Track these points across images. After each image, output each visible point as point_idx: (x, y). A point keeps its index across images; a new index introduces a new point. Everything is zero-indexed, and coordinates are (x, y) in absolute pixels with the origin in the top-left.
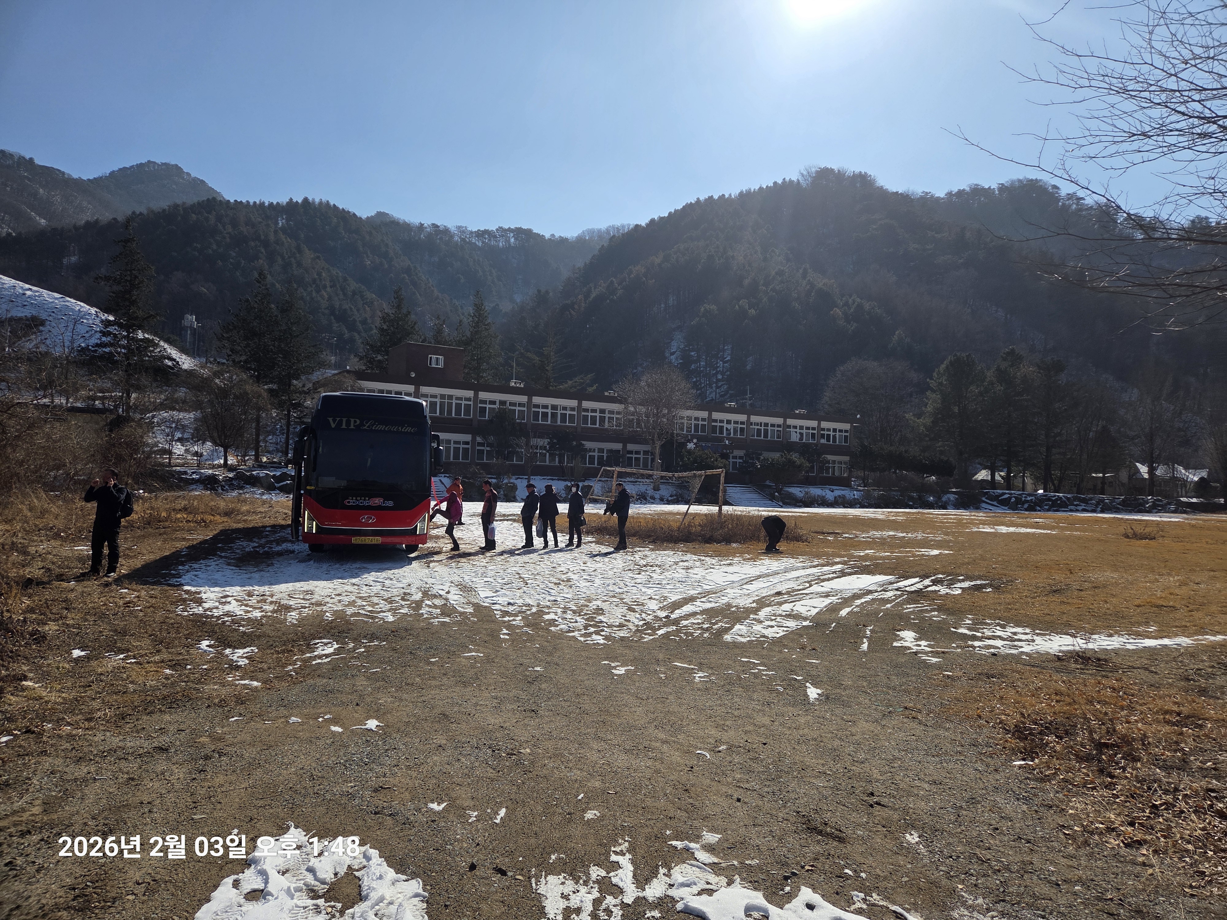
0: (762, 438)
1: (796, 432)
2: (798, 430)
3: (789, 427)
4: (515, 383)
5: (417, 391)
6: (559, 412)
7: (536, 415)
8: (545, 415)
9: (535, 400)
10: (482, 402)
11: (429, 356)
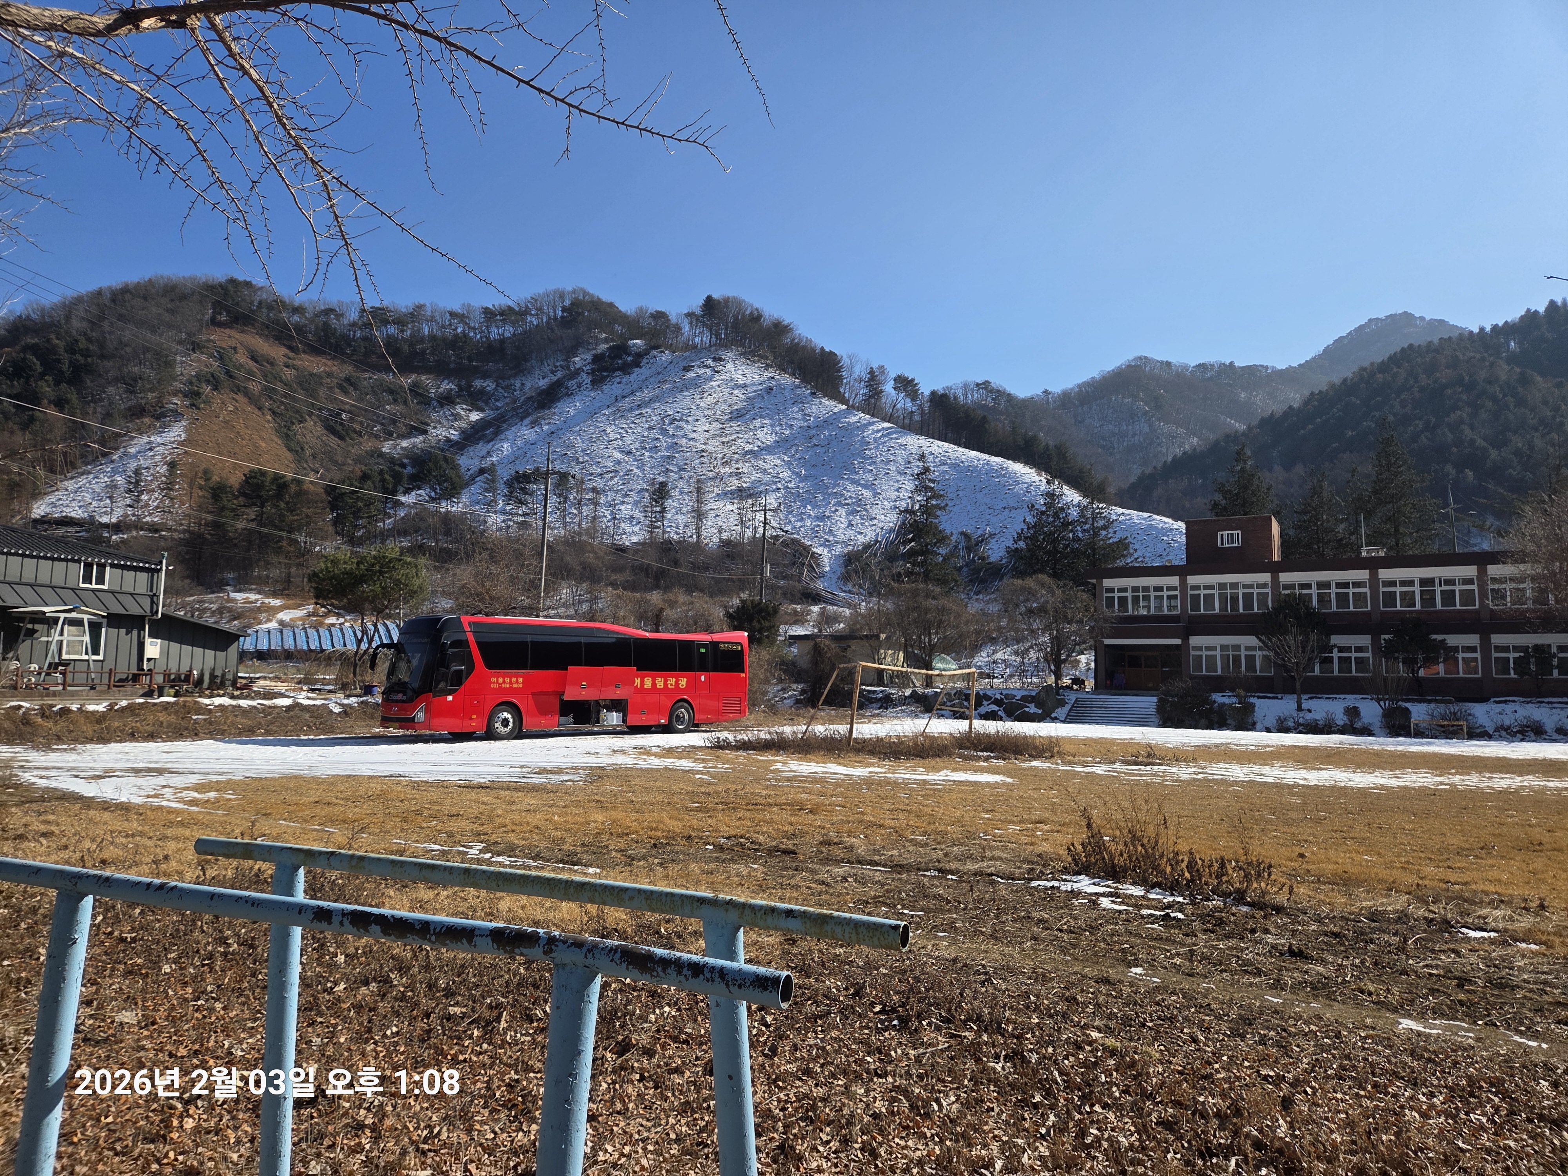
4: (1368, 551)
5: (1183, 582)
6: (1438, 590)
7: (1390, 598)
8: (1409, 599)
9: (1385, 574)
10: (1286, 587)
11: (1219, 533)
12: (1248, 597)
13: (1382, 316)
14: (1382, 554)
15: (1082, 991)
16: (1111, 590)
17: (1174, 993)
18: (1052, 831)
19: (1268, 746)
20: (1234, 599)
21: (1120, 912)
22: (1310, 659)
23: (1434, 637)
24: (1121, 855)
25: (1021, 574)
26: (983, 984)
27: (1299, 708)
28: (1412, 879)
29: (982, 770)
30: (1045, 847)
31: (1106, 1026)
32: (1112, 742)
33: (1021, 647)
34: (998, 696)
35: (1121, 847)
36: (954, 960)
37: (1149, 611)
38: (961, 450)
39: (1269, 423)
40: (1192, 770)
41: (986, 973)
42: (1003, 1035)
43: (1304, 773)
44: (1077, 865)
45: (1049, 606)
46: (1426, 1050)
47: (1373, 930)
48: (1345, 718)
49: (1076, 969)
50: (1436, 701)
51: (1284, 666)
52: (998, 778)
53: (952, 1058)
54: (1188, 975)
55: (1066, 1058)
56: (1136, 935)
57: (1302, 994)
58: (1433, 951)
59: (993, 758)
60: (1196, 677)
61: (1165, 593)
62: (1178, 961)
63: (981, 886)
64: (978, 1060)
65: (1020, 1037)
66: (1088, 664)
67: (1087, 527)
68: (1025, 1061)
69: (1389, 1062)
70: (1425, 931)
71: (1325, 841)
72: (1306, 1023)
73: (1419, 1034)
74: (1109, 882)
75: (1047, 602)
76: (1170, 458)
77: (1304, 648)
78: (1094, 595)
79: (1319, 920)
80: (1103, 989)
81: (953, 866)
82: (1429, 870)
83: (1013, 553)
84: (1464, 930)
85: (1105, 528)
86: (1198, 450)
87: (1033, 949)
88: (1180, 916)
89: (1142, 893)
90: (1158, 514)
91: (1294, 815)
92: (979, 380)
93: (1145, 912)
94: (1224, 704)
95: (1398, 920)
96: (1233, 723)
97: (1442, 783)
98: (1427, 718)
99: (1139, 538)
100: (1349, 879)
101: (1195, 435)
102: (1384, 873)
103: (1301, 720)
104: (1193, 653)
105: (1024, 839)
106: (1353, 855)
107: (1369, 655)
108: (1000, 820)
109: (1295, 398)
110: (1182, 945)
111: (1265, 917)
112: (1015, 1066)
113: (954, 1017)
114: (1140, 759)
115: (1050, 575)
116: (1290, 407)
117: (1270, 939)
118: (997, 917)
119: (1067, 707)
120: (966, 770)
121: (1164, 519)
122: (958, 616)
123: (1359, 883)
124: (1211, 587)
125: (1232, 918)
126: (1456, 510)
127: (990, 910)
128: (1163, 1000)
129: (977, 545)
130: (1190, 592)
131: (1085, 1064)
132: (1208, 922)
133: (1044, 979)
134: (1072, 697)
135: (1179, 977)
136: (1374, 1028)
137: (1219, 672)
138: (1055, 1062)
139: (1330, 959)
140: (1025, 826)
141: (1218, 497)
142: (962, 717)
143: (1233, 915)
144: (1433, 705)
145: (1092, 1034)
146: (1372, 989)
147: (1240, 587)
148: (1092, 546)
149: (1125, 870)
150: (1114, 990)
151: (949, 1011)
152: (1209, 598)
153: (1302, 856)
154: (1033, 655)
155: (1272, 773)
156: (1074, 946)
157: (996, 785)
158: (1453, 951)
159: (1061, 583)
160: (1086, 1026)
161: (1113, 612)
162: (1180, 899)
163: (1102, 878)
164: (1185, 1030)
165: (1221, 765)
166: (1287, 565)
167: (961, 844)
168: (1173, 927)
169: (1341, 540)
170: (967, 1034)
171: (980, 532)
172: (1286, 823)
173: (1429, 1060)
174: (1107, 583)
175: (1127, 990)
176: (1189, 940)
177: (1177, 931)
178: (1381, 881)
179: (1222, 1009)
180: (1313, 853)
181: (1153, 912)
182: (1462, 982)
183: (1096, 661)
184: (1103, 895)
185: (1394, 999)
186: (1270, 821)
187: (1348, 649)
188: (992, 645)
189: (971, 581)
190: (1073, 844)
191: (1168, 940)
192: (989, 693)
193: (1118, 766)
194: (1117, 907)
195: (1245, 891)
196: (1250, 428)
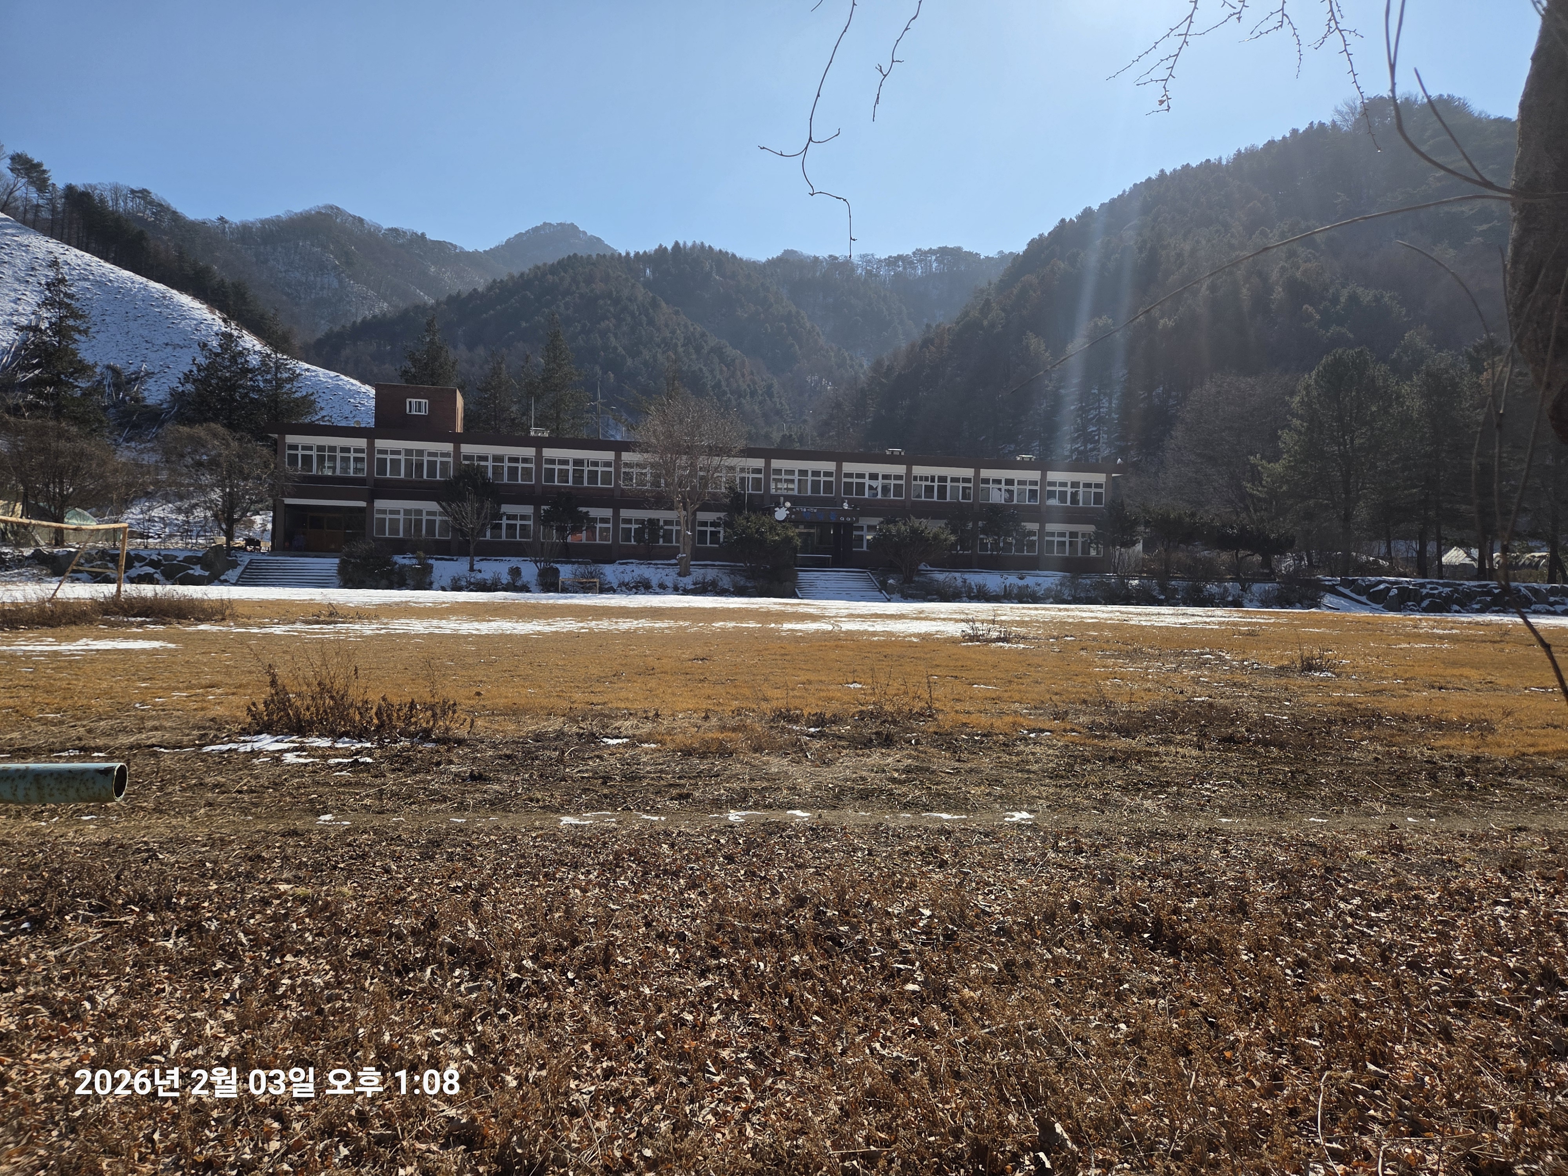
0: (935, 499)
1: (1000, 489)
2: (1003, 486)
3: (986, 481)
4: (536, 431)
5: (371, 445)
6: (586, 469)
7: (550, 473)
8: (564, 474)
9: (548, 453)
10: (466, 458)
11: (408, 400)
12: (433, 465)
13: (554, 222)
14: (546, 435)
15: (268, 847)
16: (295, 447)
17: (365, 832)
18: (227, 694)
19: (444, 603)
20: (420, 465)
21: (306, 765)
22: (484, 525)
23: (581, 509)
24: (308, 709)
25: (190, 422)
26: (145, 861)
27: (472, 569)
28: (566, 704)
29: (136, 637)
30: (219, 711)
31: (295, 877)
32: (291, 603)
33: (186, 505)
34: (155, 557)
35: (309, 701)
36: (107, 843)
37: (334, 471)
38: (108, 265)
39: (455, 301)
40: (375, 626)
41: (148, 851)
42: (174, 911)
43: (476, 625)
44: (258, 724)
45: (222, 460)
46: (582, 837)
47: (538, 749)
48: (509, 577)
49: (259, 827)
50: (579, 563)
51: (461, 531)
52: (156, 644)
53: (108, 948)
54: (379, 813)
55: (252, 916)
56: (323, 785)
57: (482, 811)
58: (583, 759)
59: (149, 623)
60: (379, 539)
61: (352, 455)
62: (367, 801)
63: (138, 760)
64: (142, 943)
65: (196, 908)
66: (264, 525)
67: (269, 377)
68: (201, 929)
69: (556, 853)
70: (577, 744)
71: (497, 680)
72: (488, 835)
73: (577, 826)
74: (294, 738)
75: (220, 455)
76: (359, 320)
77: (479, 514)
78: (275, 451)
79: (494, 746)
80: (291, 841)
81: (100, 742)
82: (578, 696)
83: (177, 396)
84: (605, 740)
85: (290, 380)
86: (388, 315)
87: (208, 816)
88: (369, 760)
89: (329, 744)
90: (346, 375)
91: (470, 660)
92: (135, 186)
93: (332, 761)
94: (404, 566)
95: (556, 738)
96: (412, 583)
97: (583, 628)
98: (572, 576)
99: (325, 397)
100: (518, 709)
101: (385, 300)
102: (545, 702)
103: (472, 580)
104: (376, 516)
105: (194, 705)
106: (520, 689)
107: (531, 523)
108: (161, 688)
109: (480, 282)
110: (371, 786)
111: (449, 750)
112: (190, 939)
113: (109, 903)
114: (322, 618)
115: (224, 425)
116: (475, 290)
117: (453, 768)
118: (161, 789)
119: (240, 570)
120: (113, 638)
121: (352, 381)
122: (103, 463)
123: (525, 712)
124: (398, 452)
125: (419, 755)
126: (602, 404)
127: (151, 783)
128: (355, 840)
129: (128, 383)
130: (377, 456)
131: (274, 918)
132: (396, 762)
133: (224, 843)
134: (246, 559)
135: (369, 816)
136: (542, 829)
137: (401, 535)
138: (239, 923)
139: (505, 777)
140: (193, 692)
141: (408, 364)
142: (107, 580)
143: (420, 752)
144: (576, 566)
145: (281, 887)
146: (540, 797)
147: (426, 454)
148: (274, 399)
149: (311, 723)
150: (303, 840)
151: (102, 898)
152: (395, 463)
153: (478, 694)
154: (199, 513)
155: (449, 626)
156: (256, 805)
157: (155, 652)
158: (598, 757)
159: (238, 436)
160: (274, 881)
161: (296, 470)
162: (368, 745)
163: (286, 734)
164: (377, 864)
165: (402, 621)
166: (469, 437)
167: (111, 718)
168: (362, 771)
169: (514, 419)
170: (127, 918)
171: (133, 368)
172: (464, 667)
173: (586, 845)
174: (290, 439)
175: (316, 838)
176: (378, 781)
177: (365, 775)
178: (542, 708)
179: (412, 837)
180: (488, 691)
181: (340, 760)
182: (606, 779)
183: (274, 522)
184: (287, 751)
185: (556, 803)
186: (447, 667)
187: (514, 517)
188: (148, 500)
189: (120, 425)
190: (254, 704)
191: (357, 784)
192: (144, 553)
193: (299, 626)
194: (302, 760)
195: (431, 730)
196: (438, 303)
